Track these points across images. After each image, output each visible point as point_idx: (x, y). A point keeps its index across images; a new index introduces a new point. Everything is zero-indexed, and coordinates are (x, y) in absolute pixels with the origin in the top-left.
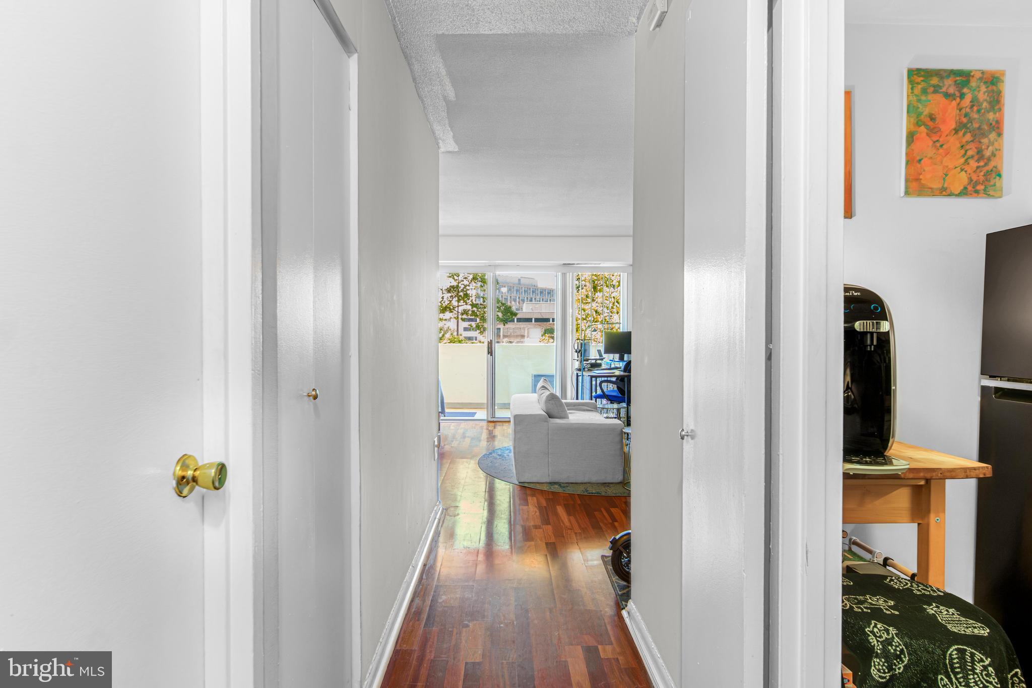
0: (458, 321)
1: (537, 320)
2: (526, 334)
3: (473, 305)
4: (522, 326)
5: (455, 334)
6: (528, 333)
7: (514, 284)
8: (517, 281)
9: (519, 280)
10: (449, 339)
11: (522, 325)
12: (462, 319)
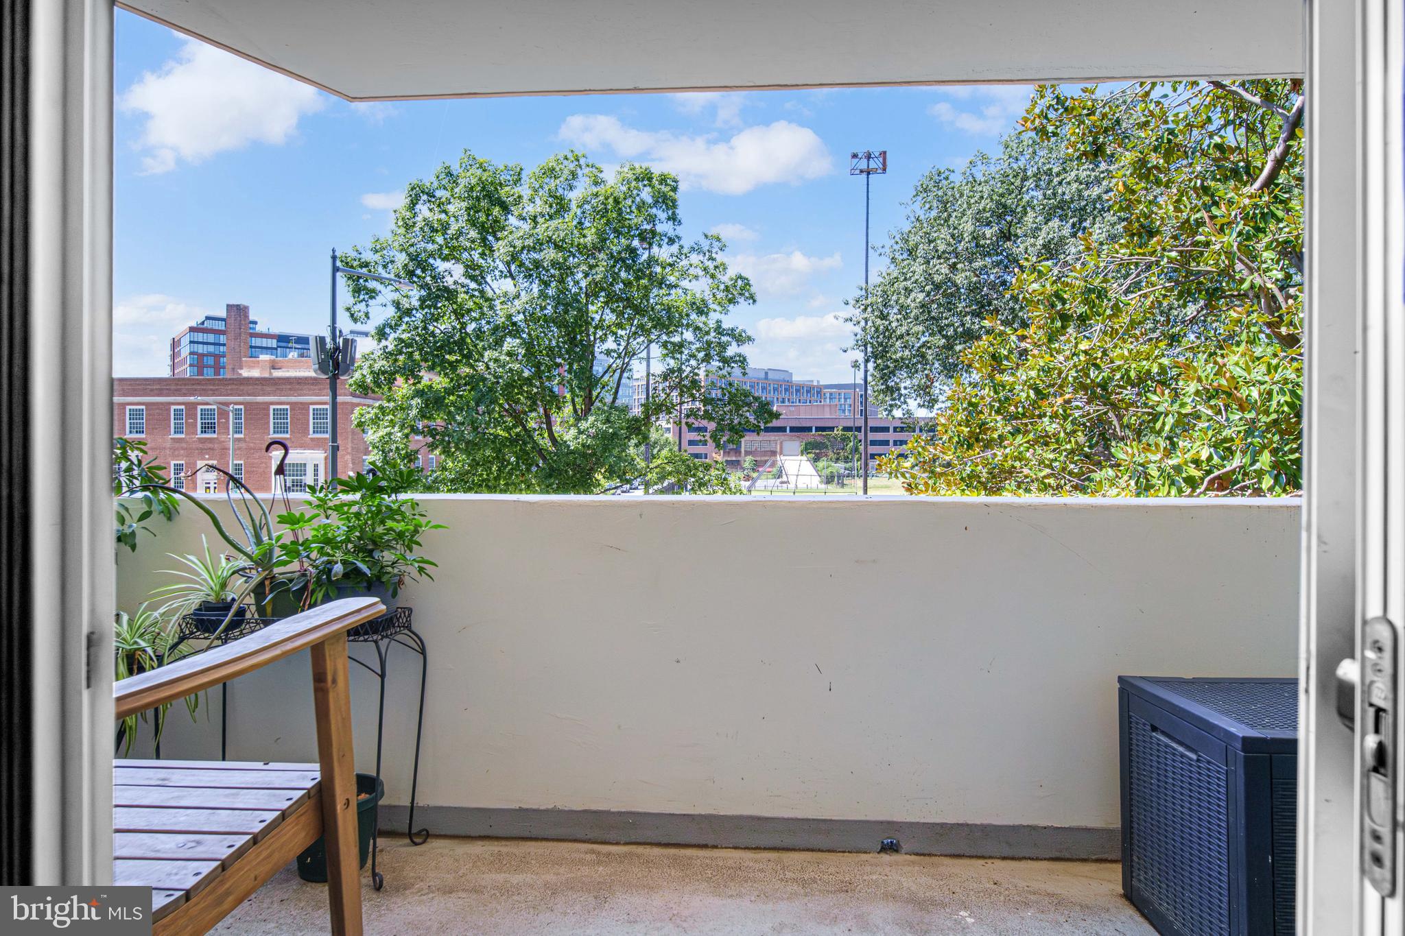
0: (680, 428)
1: (793, 429)
2: (778, 450)
3: (707, 401)
4: (773, 438)
5: (676, 448)
6: (781, 448)
7: (759, 379)
8: (762, 375)
9: (766, 373)
10: (666, 458)
11: (772, 436)
12: (687, 423)
